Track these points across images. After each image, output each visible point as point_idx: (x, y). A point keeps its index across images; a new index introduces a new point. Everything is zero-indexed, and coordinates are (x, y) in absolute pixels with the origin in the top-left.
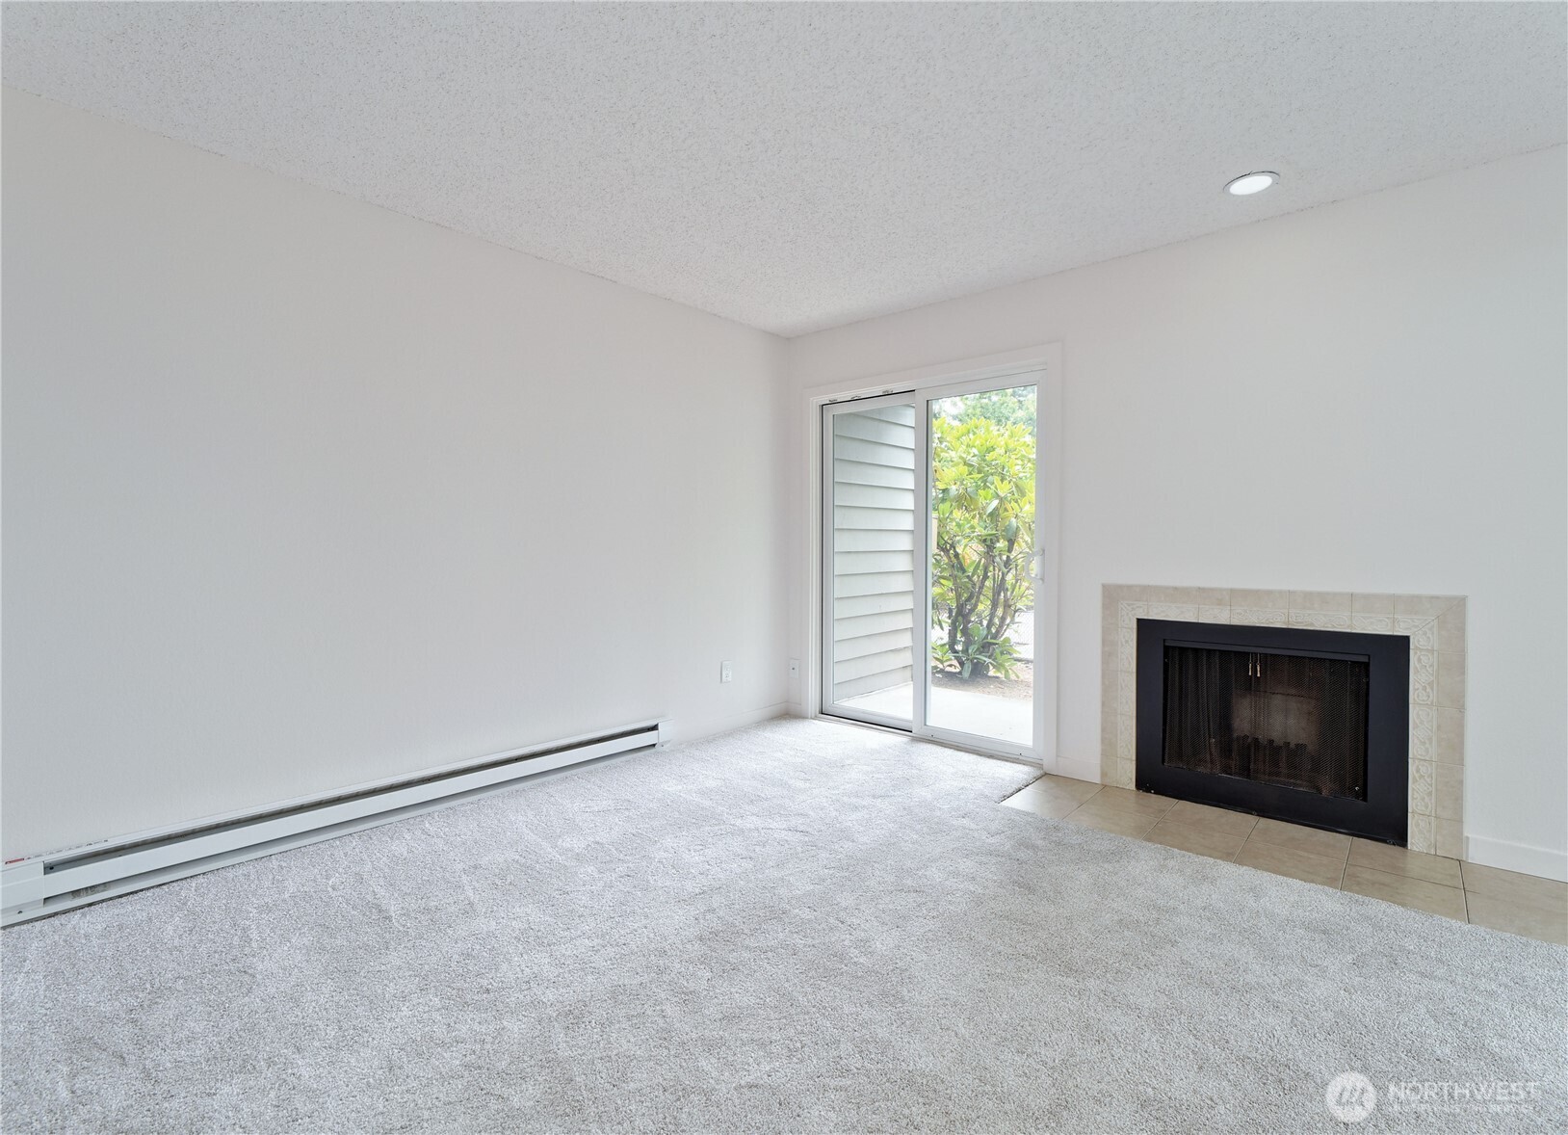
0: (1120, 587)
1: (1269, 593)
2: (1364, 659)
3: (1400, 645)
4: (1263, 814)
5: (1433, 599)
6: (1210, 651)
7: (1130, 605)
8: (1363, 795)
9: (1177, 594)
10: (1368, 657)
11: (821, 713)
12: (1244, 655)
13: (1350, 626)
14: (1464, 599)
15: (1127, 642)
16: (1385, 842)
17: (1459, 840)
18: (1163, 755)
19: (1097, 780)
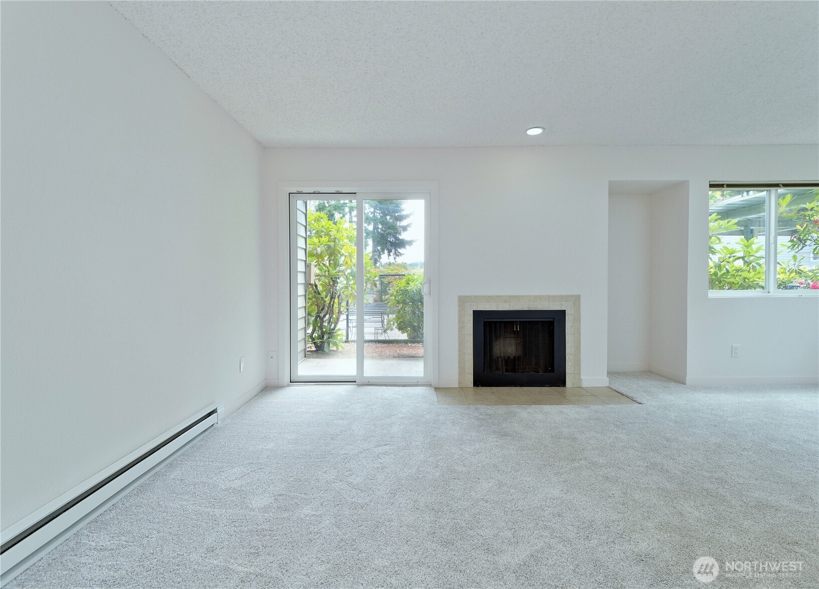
0: (466, 296)
1: (522, 296)
2: (552, 320)
3: (563, 313)
4: (522, 385)
5: (572, 296)
6: (501, 322)
7: (470, 305)
8: (552, 371)
9: (489, 298)
10: (554, 319)
11: (291, 382)
12: (513, 322)
13: (549, 308)
14: (580, 296)
15: (469, 321)
16: (559, 386)
17: (580, 380)
18: (484, 369)
19: (457, 386)
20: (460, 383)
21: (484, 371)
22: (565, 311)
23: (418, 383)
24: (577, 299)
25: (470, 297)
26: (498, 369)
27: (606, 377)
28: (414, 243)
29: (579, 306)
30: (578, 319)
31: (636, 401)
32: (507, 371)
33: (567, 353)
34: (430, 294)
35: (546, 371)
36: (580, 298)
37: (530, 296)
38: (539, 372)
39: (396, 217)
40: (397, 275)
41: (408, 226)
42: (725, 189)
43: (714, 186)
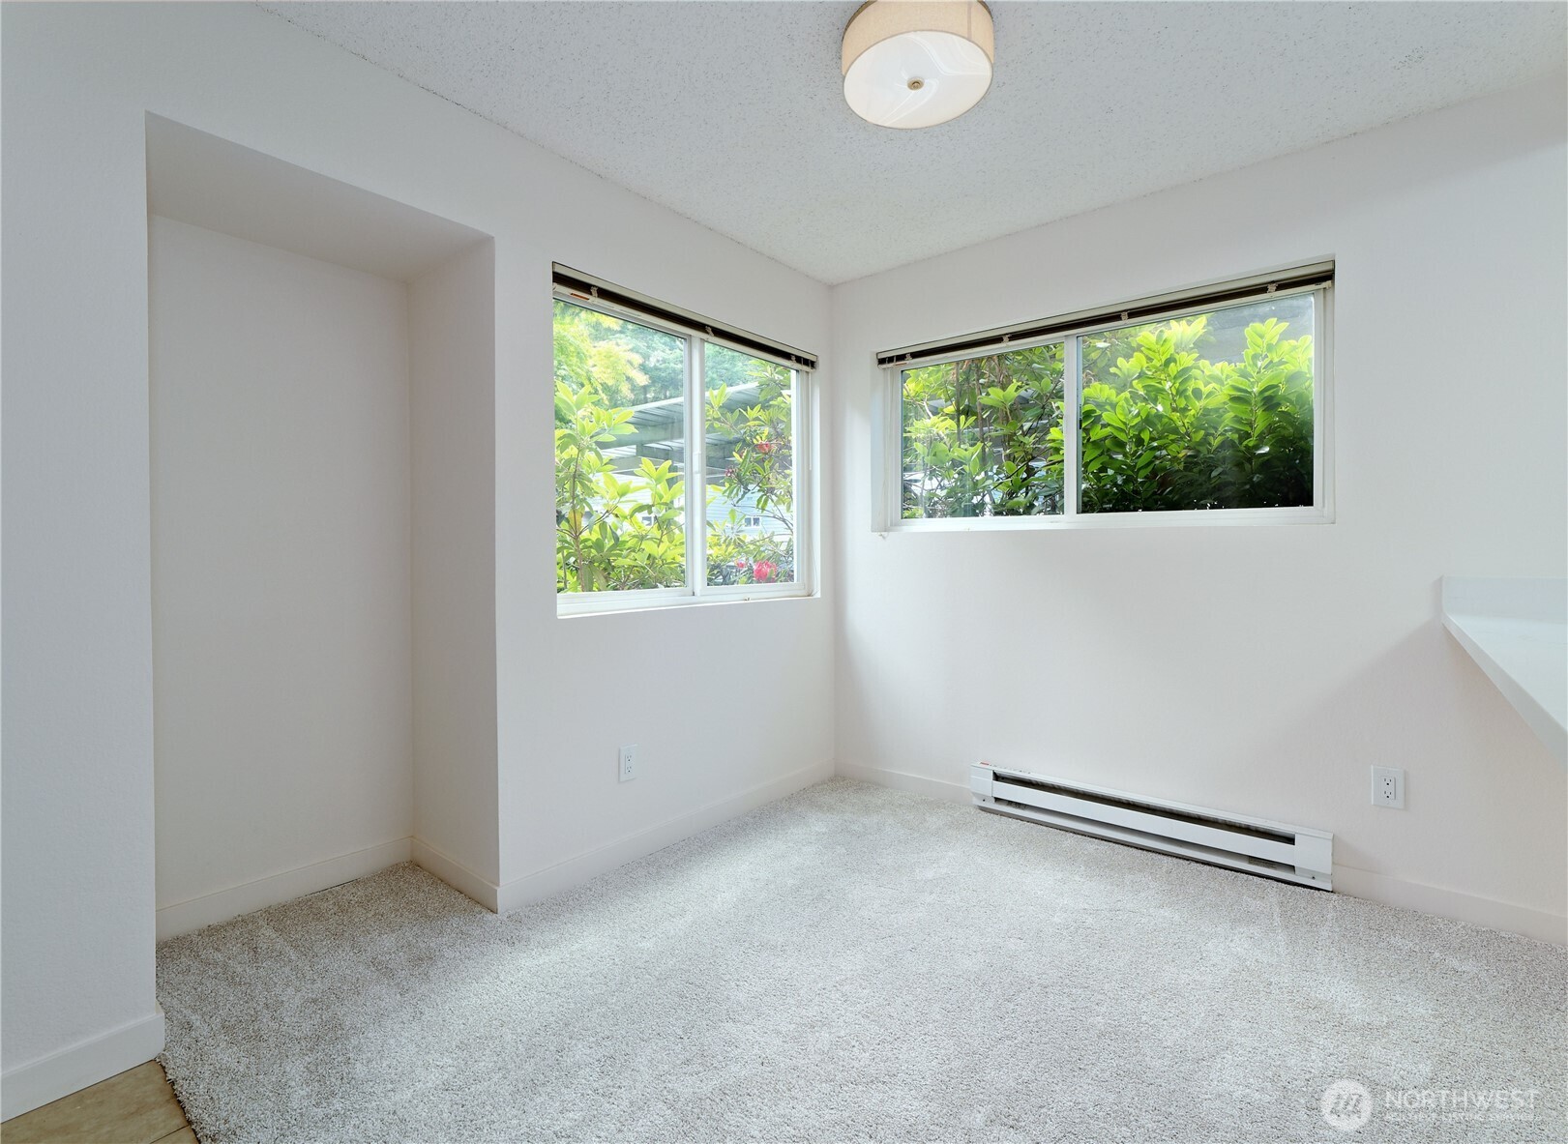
42: (594, 300)
43: (559, 278)
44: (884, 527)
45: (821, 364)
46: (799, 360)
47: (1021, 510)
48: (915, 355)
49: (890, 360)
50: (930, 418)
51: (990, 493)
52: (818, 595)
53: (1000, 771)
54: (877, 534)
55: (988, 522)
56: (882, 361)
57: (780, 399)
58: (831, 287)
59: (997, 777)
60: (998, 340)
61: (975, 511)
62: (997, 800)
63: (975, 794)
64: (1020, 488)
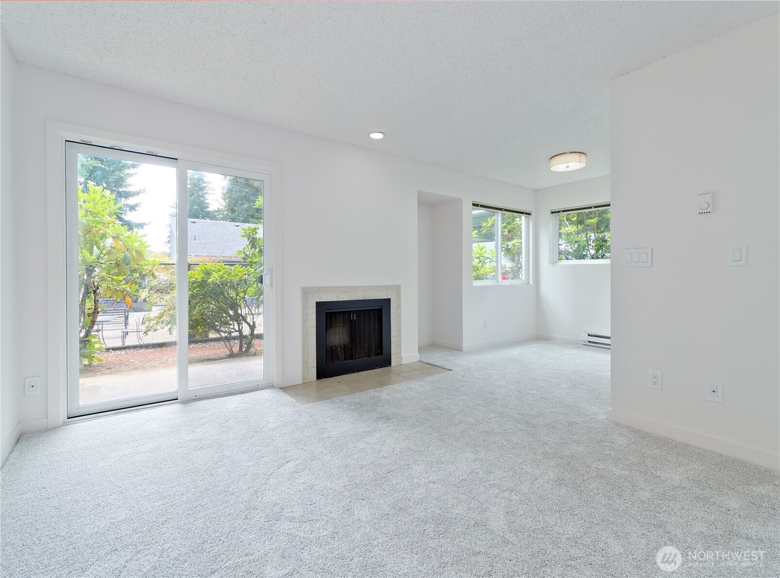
0: (309, 288)
1: (358, 287)
2: (380, 308)
4: (358, 371)
5: (395, 286)
6: (339, 312)
7: (313, 296)
8: (381, 353)
9: (331, 289)
10: (382, 306)
11: (68, 418)
12: (350, 311)
13: (379, 297)
14: (400, 285)
15: (312, 313)
16: (387, 366)
17: (401, 358)
18: (326, 360)
19: (301, 382)
20: (304, 378)
21: (326, 362)
22: (390, 299)
23: (258, 387)
24: (398, 288)
25: (313, 288)
26: (338, 358)
27: (417, 353)
28: (145, 226)
29: (400, 295)
30: (399, 306)
31: (446, 369)
32: (345, 359)
33: (392, 336)
34: (271, 285)
35: (377, 354)
36: (400, 288)
37: (364, 286)
38: (371, 357)
39: (119, 192)
40: (164, 264)
41: (136, 205)
42: (479, 208)
43: (474, 205)
44: (553, 263)
45: (533, 214)
46: (526, 213)
47: (600, 257)
48: (563, 211)
49: (555, 212)
50: (568, 226)
51: (589, 251)
52: (531, 283)
53: (590, 333)
54: (550, 265)
55: (588, 262)
56: (552, 213)
57: (515, 222)
58: (536, 190)
59: (589, 335)
60: (590, 208)
61: (583, 257)
62: (589, 342)
63: (582, 341)
64: (600, 249)
